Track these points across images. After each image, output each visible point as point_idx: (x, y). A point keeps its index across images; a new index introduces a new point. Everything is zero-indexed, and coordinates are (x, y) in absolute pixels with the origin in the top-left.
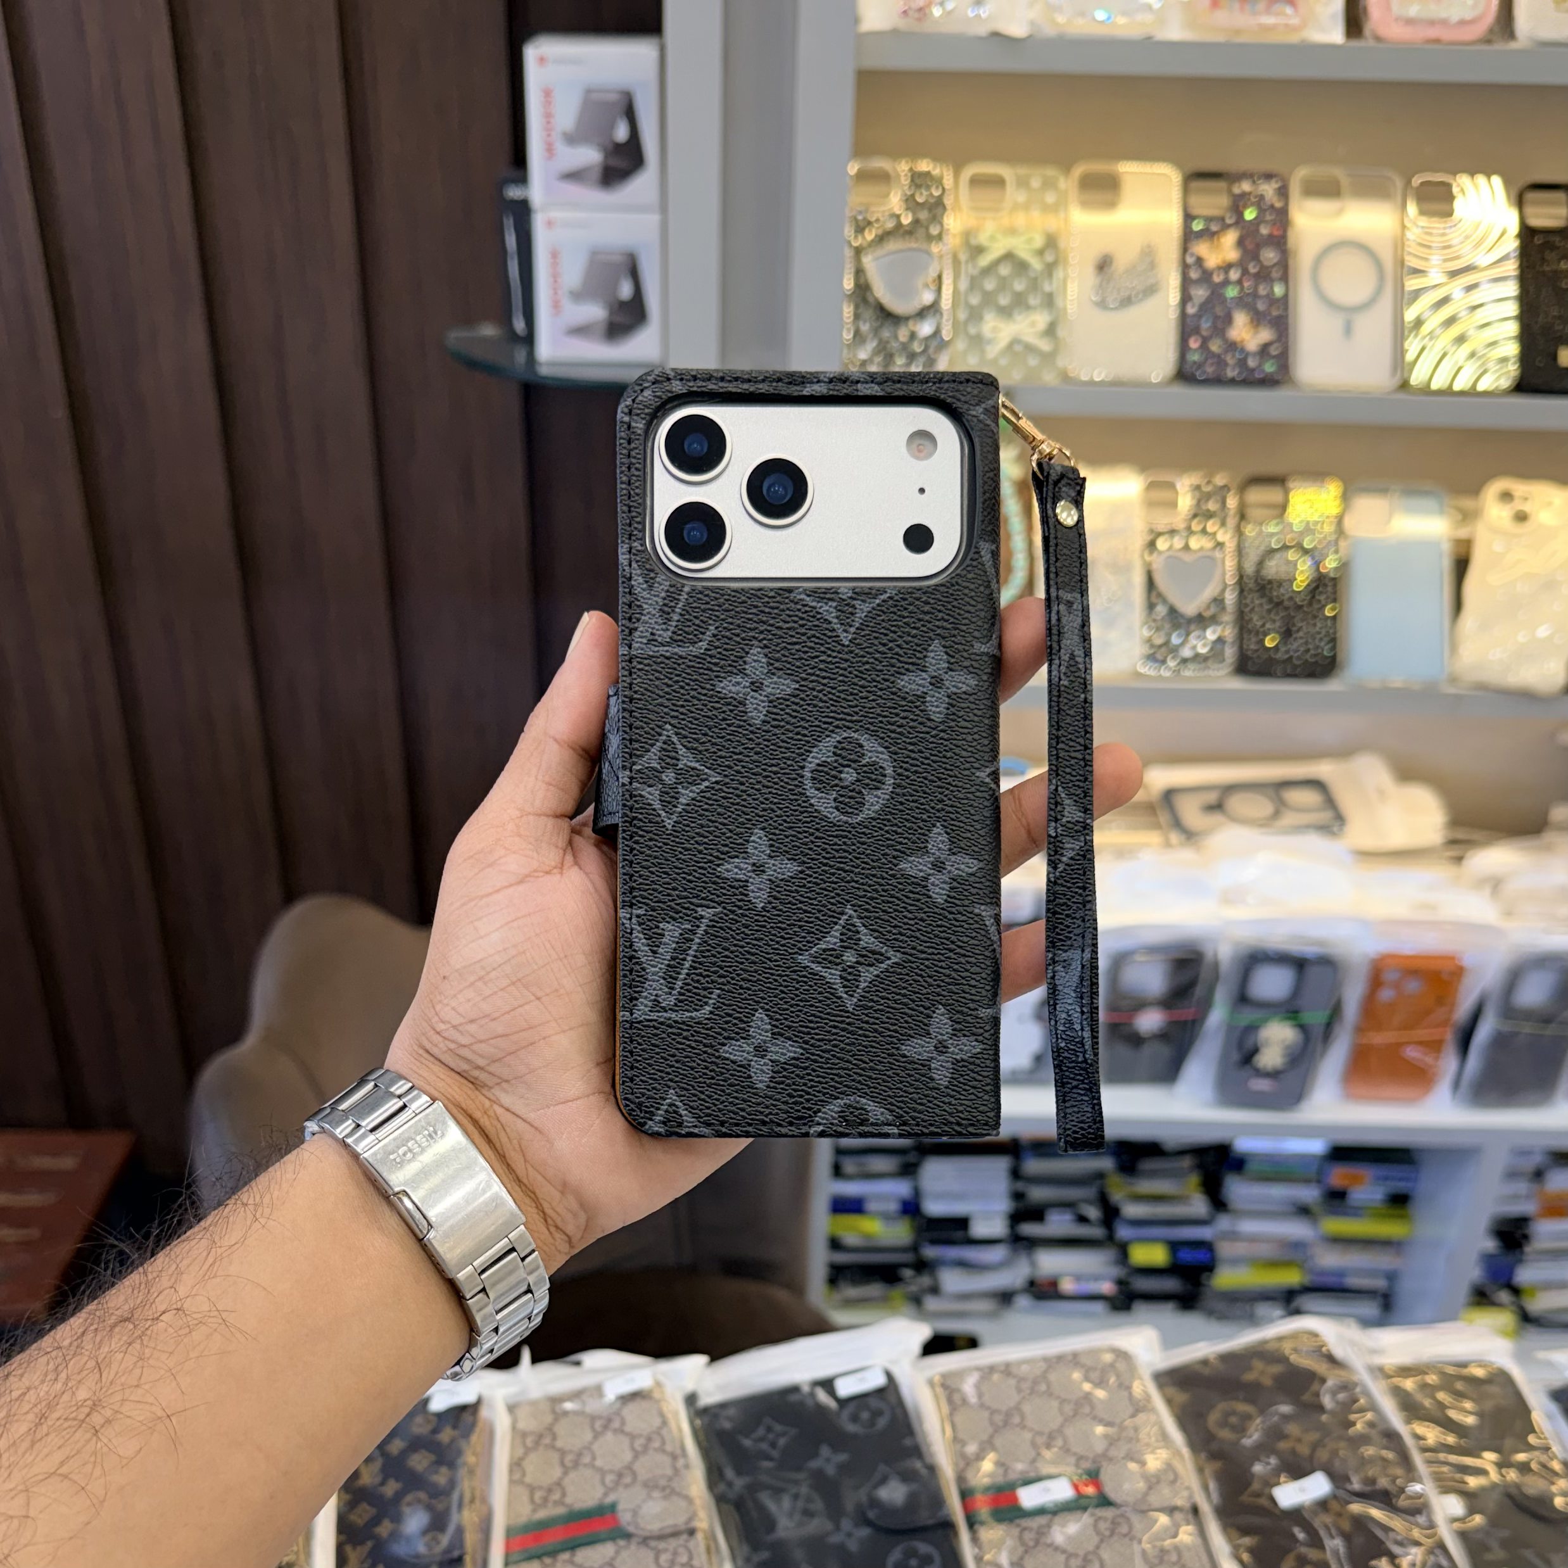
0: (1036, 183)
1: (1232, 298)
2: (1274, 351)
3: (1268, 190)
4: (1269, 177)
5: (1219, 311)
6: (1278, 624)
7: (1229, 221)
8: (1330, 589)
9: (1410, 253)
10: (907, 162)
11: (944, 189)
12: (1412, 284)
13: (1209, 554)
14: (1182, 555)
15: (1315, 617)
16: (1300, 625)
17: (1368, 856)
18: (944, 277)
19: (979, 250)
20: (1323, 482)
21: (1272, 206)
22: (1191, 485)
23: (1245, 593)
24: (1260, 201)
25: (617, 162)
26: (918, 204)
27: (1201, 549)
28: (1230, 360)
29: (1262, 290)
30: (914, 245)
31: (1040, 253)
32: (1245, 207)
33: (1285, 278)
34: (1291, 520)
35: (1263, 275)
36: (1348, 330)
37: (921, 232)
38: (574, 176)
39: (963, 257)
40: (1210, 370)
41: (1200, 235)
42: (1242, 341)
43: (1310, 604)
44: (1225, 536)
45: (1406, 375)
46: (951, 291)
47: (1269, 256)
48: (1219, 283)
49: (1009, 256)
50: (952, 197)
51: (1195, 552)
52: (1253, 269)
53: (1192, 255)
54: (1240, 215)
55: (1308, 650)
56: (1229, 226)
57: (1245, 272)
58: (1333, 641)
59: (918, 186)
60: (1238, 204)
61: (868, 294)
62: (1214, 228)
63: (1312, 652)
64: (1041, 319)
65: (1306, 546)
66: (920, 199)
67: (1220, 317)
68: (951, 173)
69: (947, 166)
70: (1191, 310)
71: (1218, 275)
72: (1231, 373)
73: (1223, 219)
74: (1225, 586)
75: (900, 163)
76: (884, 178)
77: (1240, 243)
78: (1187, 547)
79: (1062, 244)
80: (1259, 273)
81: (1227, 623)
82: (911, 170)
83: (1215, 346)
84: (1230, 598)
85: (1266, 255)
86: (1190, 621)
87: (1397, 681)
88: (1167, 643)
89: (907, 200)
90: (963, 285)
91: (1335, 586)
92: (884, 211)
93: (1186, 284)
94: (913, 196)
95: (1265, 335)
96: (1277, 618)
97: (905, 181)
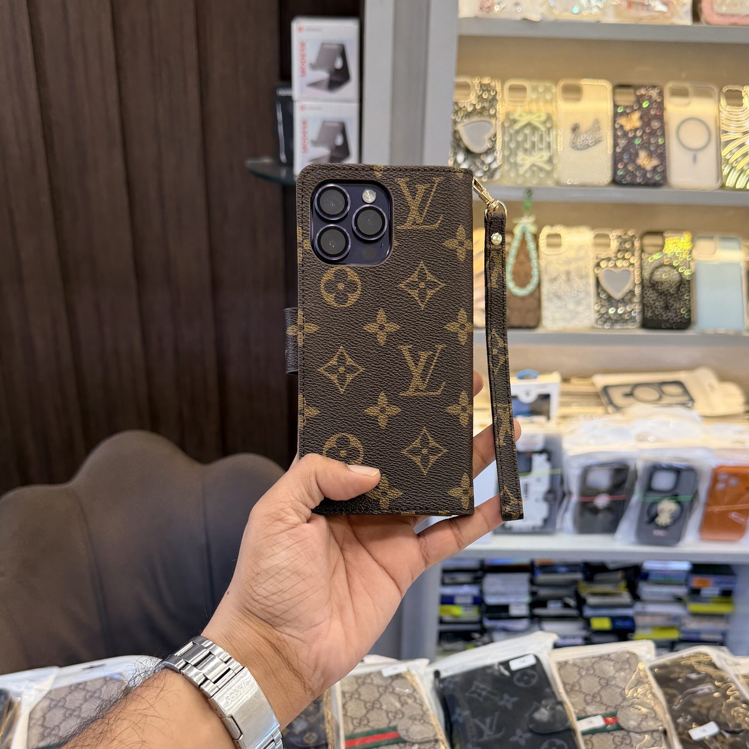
0: (541, 90)
1: (639, 144)
2: (659, 170)
3: (654, 93)
4: (654, 87)
5: (632, 150)
6: (662, 303)
7: (635, 108)
8: (687, 286)
9: (723, 124)
10: (478, 79)
11: (496, 92)
12: (724, 138)
13: (627, 269)
14: (613, 269)
15: (680, 299)
16: (673, 303)
17: (707, 418)
18: (498, 134)
19: (515, 121)
20: (682, 233)
21: (656, 101)
22: (617, 235)
23: (645, 288)
24: (650, 98)
25: (336, 78)
26: (485, 99)
27: (623, 266)
28: (638, 174)
29: (653, 141)
30: (483, 119)
31: (544, 123)
32: (643, 101)
33: (663, 135)
34: (666, 252)
35: (653, 133)
36: (695, 159)
37: (486, 113)
38: (315, 85)
39: (506, 125)
40: (628, 178)
41: (622, 114)
42: (644, 165)
43: (677, 293)
44: (635, 260)
45: (724, 181)
46: (501, 141)
47: (655, 124)
48: (631, 137)
49: (529, 124)
50: (501, 96)
51: (620, 268)
52: (648, 131)
53: (618, 124)
54: (641, 105)
55: (677, 316)
56: (636, 110)
57: (644, 132)
58: (689, 311)
59: (484, 91)
60: (639, 100)
61: (461, 143)
62: (628, 111)
63: (679, 316)
64: (546, 155)
65: (675, 264)
66: (485, 96)
67: (633, 153)
68: (500, 83)
69: (498, 81)
70: (618, 150)
71: (631, 134)
72: (638, 180)
73: (632, 107)
74: (635, 285)
75: (475, 79)
76: (466, 86)
77: (641, 118)
78: (615, 266)
79: (554, 118)
80: (651, 132)
81: (636, 303)
82: (480, 82)
83: (630, 168)
84: (638, 291)
85: (654, 124)
86: (618, 301)
87: (721, 331)
88: (607, 313)
89: (479, 97)
90: (507, 139)
91: (689, 284)
92: (467, 103)
93: (616, 137)
94: (481, 95)
95: (655, 162)
96: (661, 300)
97: (477, 88)
